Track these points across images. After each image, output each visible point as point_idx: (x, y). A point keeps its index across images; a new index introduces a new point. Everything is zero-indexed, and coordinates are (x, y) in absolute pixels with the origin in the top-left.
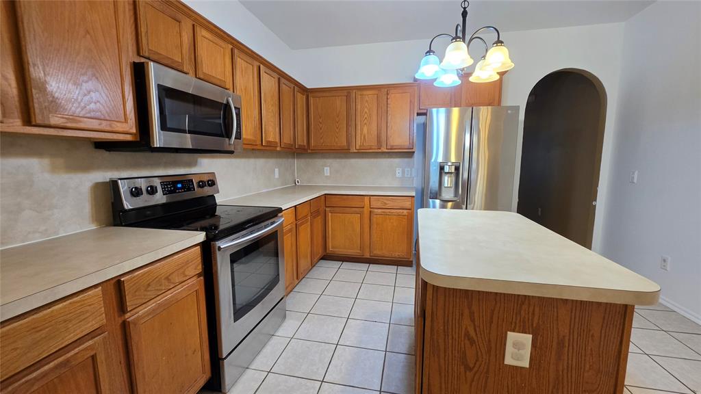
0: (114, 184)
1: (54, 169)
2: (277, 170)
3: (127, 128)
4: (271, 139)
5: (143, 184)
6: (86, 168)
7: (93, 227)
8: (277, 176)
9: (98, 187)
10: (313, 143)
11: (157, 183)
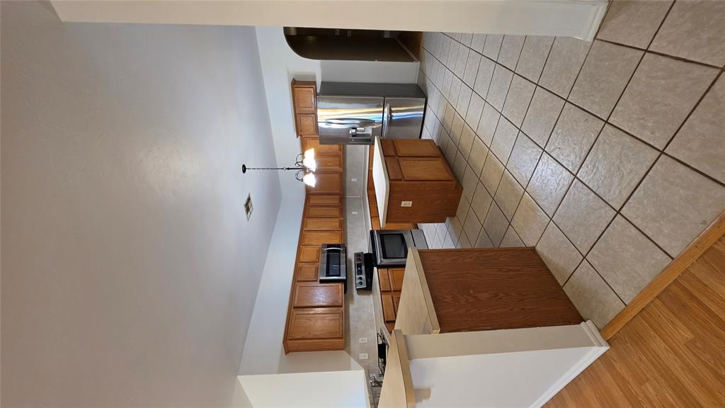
0: (357, 289)
1: (353, 303)
2: (353, 213)
3: (341, 286)
4: (338, 224)
5: (358, 281)
6: (352, 296)
7: (371, 295)
8: (356, 213)
9: (358, 293)
10: (338, 192)
11: (358, 276)
